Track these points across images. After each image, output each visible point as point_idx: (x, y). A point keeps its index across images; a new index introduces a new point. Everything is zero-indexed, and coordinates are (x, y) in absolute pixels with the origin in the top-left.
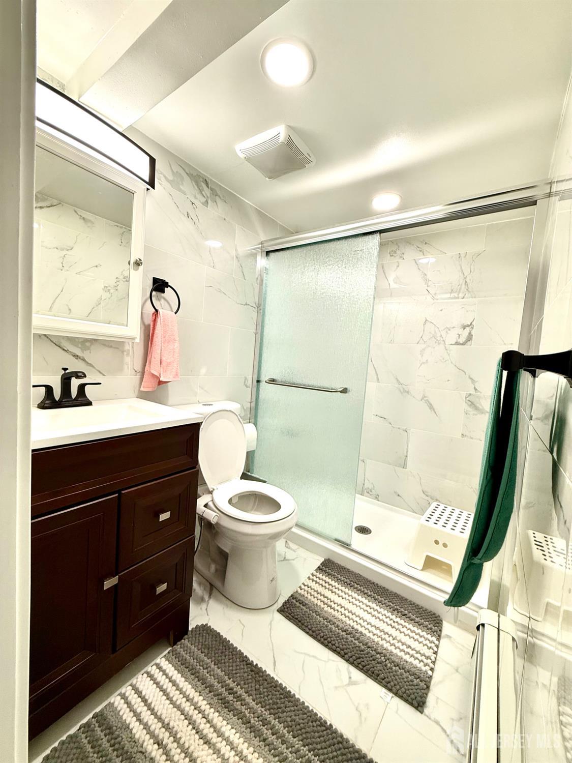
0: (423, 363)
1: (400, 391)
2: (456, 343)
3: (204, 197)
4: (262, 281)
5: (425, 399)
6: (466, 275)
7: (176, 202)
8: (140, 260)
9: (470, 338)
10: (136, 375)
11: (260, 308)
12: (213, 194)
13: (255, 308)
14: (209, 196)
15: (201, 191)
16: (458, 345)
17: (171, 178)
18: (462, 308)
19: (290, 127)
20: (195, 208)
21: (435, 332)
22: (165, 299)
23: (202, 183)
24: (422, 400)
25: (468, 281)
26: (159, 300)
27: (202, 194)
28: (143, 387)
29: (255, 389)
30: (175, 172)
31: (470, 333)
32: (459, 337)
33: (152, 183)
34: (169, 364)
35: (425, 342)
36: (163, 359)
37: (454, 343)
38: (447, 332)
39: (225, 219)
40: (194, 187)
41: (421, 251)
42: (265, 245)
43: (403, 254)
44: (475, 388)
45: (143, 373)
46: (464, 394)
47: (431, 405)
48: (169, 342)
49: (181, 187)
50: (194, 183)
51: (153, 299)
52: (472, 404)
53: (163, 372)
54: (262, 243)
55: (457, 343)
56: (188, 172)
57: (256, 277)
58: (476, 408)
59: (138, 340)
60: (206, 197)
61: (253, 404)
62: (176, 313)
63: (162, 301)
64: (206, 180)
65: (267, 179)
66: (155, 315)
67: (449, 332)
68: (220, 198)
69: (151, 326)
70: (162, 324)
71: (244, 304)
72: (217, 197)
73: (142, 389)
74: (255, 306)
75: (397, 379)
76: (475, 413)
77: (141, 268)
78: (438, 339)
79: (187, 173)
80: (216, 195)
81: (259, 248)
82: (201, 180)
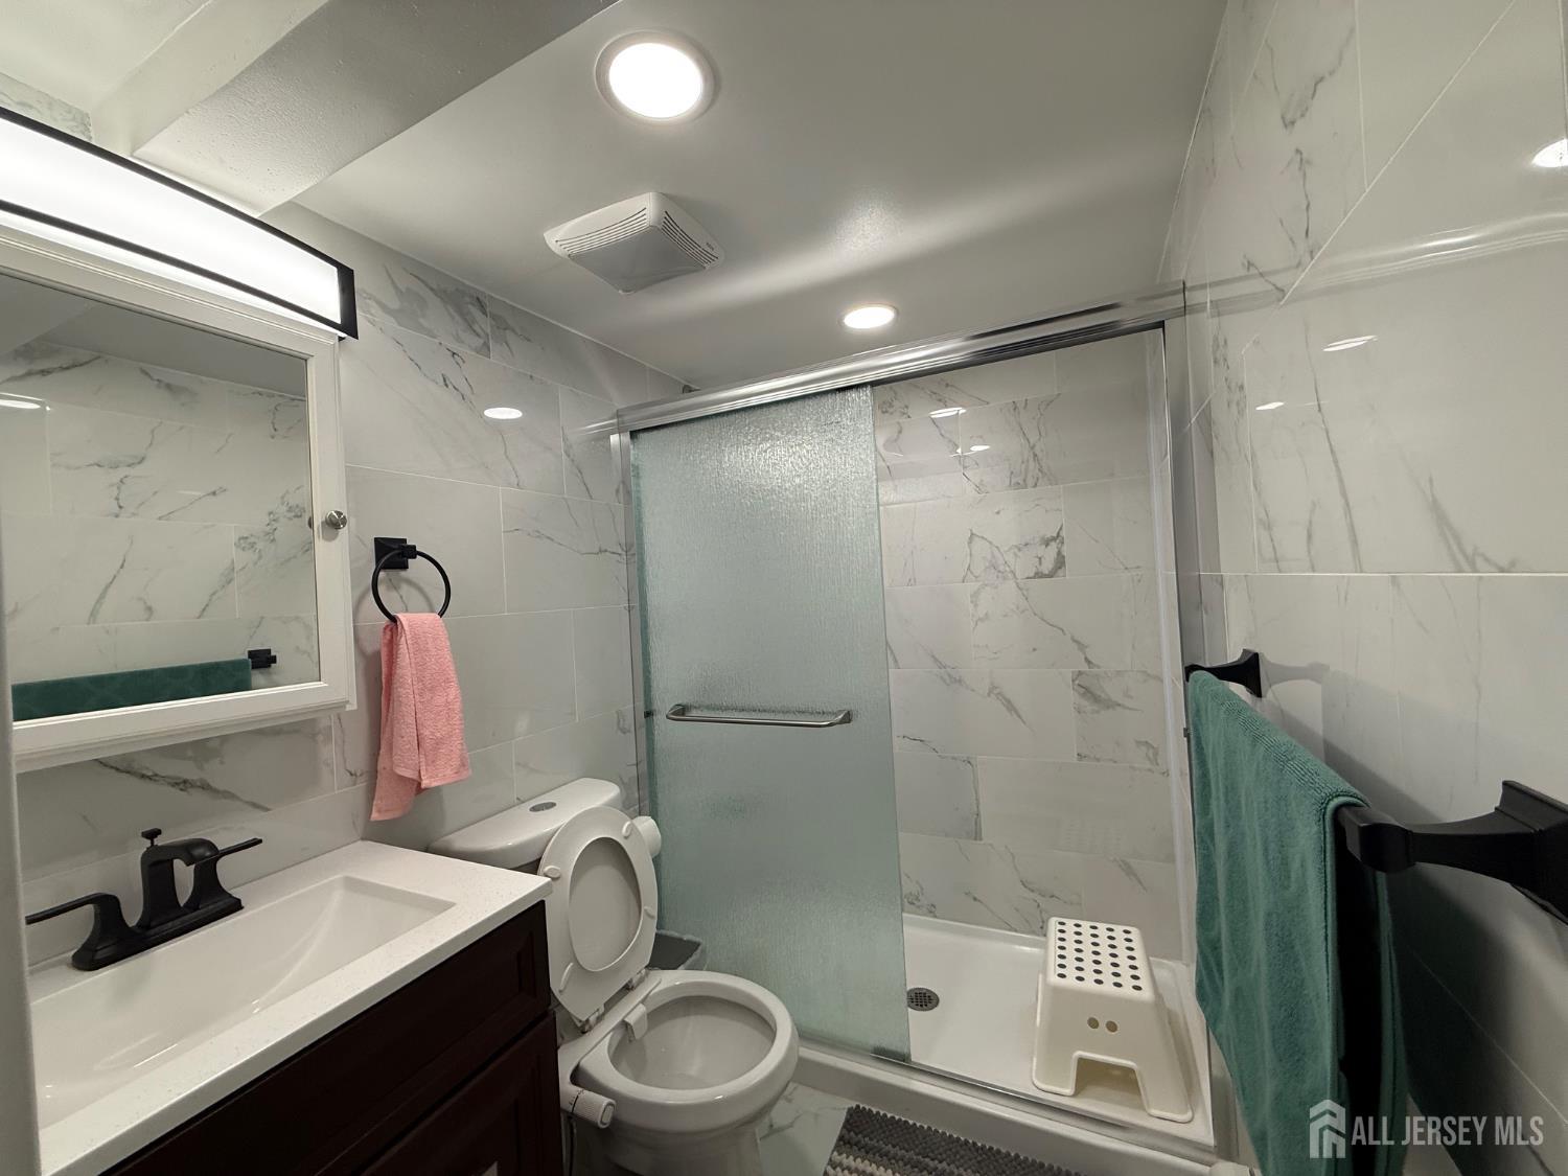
0: (980, 619)
1: (945, 681)
2: (1036, 573)
3: (478, 335)
4: (628, 493)
5: (995, 692)
6: (1031, 441)
7: (412, 357)
8: (339, 514)
9: (1060, 562)
10: (354, 784)
11: (634, 551)
12: (498, 328)
13: (620, 555)
14: (489, 331)
15: (470, 325)
16: (1041, 577)
17: (395, 304)
18: (1037, 505)
19: (666, 198)
20: (460, 362)
21: (993, 556)
22: (409, 582)
23: (470, 306)
24: (989, 695)
25: (1040, 455)
26: (396, 588)
27: (474, 331)
28: (379, 811)
29: (643, 732)
30: (404, 290)
31: (1059, 553)
32: (1040, 563)
33: (349, 326)
34: (439, 743)
35: (976, 577)
36: (426, 732)
37: (1032, 575)
38: (1015, 554)
39: (531, 377)
40: (453, 318)
41: (940, 400)
42: (626, 418)
43: (907, 407)
44: (1086, 659)
45: (373, 774)
46: (1068, 673)
47: (1009, 702)
48: (432, 689)
49: (422, 320)
50: (452, 311)
51: (381, 590)
52: (1087, 692)
53: (427, 765)
54: (618, 415)
55: (1039, 575)
56: (435, 287)
57: (616, 487)
58: (1096, 699)
59: (353, 706)
60: (482, 334)
61: (644, 767)
62: (441, 614)
63: (405, 588)
64: (478, 299)
65: (620, 292)
66: (391, 630)
67: (1020, 554)
68: (516, 334)
69: (384, 658)
70: (411, 651)
71: (597, 550)
72: (507, 331)
73: (375, 816)
74: (620, 551)
75: (933, 656)
76: (1095, 708)
77: (344, 532)
78: (1001, 568)
79: (432, 289)
80: (505, 329)
81: (612, 424)
82: (467, 299)
